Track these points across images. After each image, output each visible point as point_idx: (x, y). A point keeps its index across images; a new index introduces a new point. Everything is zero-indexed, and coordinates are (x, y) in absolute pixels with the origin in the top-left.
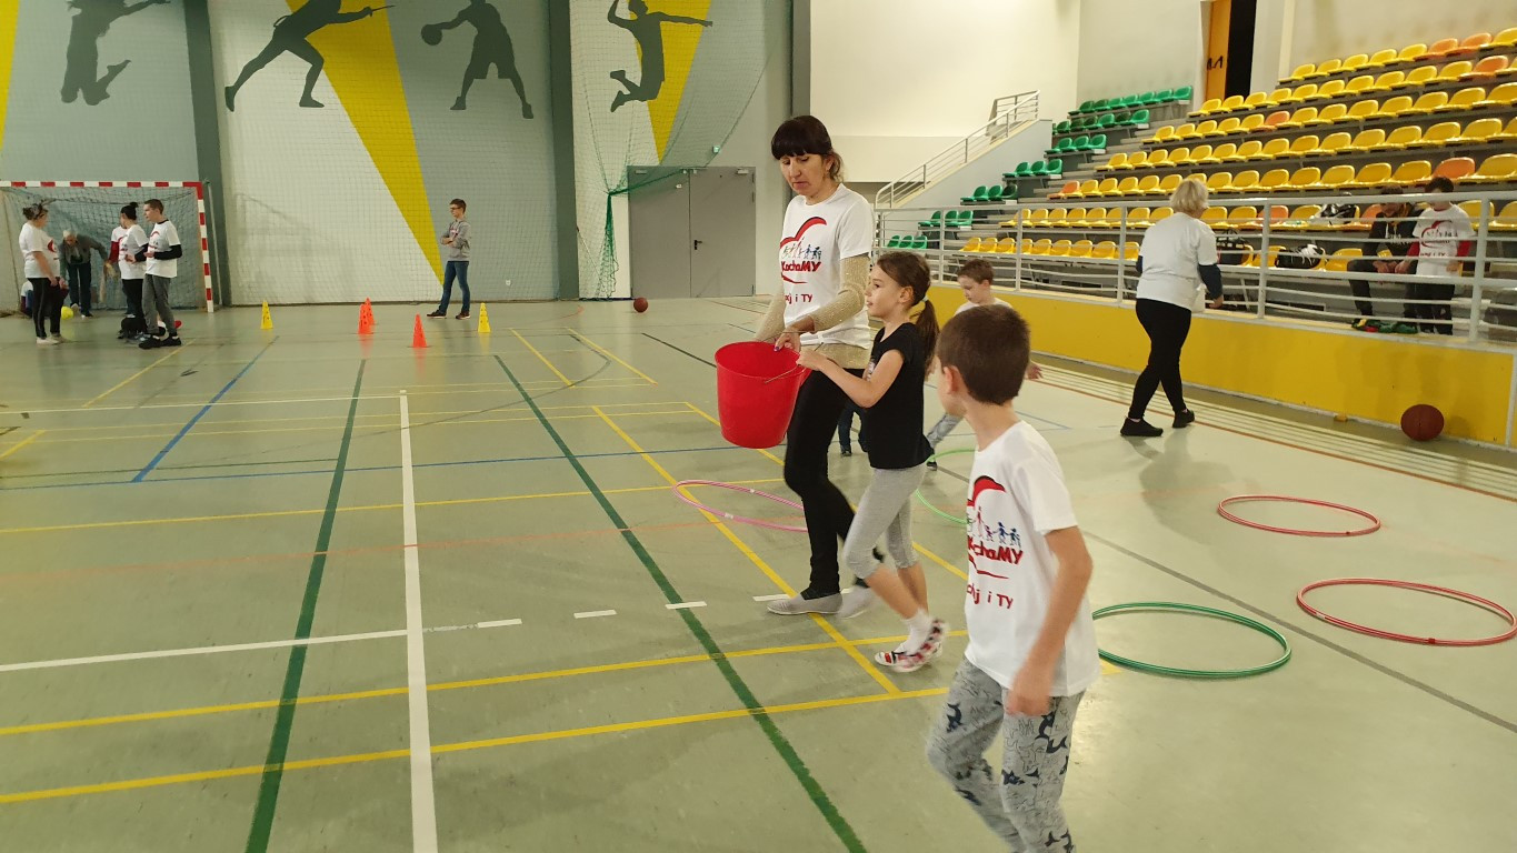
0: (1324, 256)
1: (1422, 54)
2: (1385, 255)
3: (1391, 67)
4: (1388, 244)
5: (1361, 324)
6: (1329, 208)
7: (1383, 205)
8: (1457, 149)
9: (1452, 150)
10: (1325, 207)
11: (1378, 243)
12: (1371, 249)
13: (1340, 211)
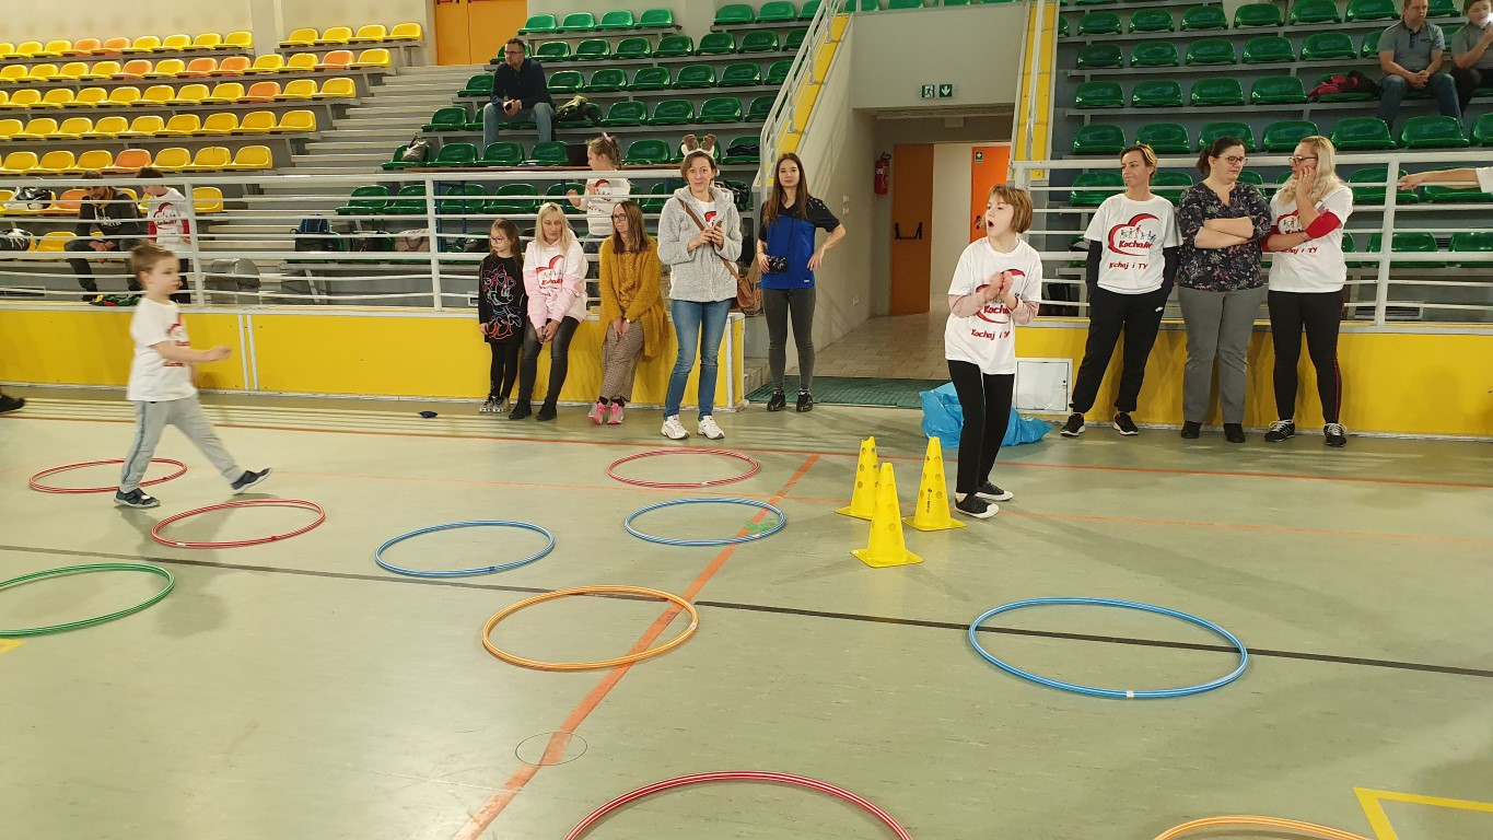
0: (32, 238)
1: (68, 50)
2: (98, 235)
3: (41, 59)
4: (99, 225)
5: (98, 300)
6: (23, 194)
7: (88, 189)
8: (130, 141)
9: (126, 142)
10: (19, 192)
11: (90, 224)
12: (84, 229)
13: (36, 196)
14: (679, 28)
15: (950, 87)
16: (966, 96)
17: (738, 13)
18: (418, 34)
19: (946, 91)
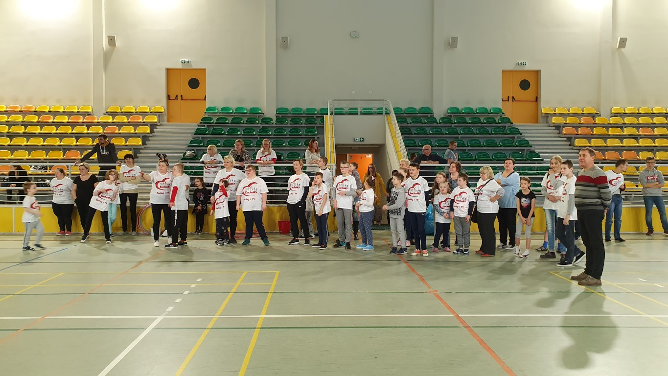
14: (264, 114)
15: (363, 138)
16: (368, 141)
17: (284, 110)
18: (163, 111)
19: (362, 140)
